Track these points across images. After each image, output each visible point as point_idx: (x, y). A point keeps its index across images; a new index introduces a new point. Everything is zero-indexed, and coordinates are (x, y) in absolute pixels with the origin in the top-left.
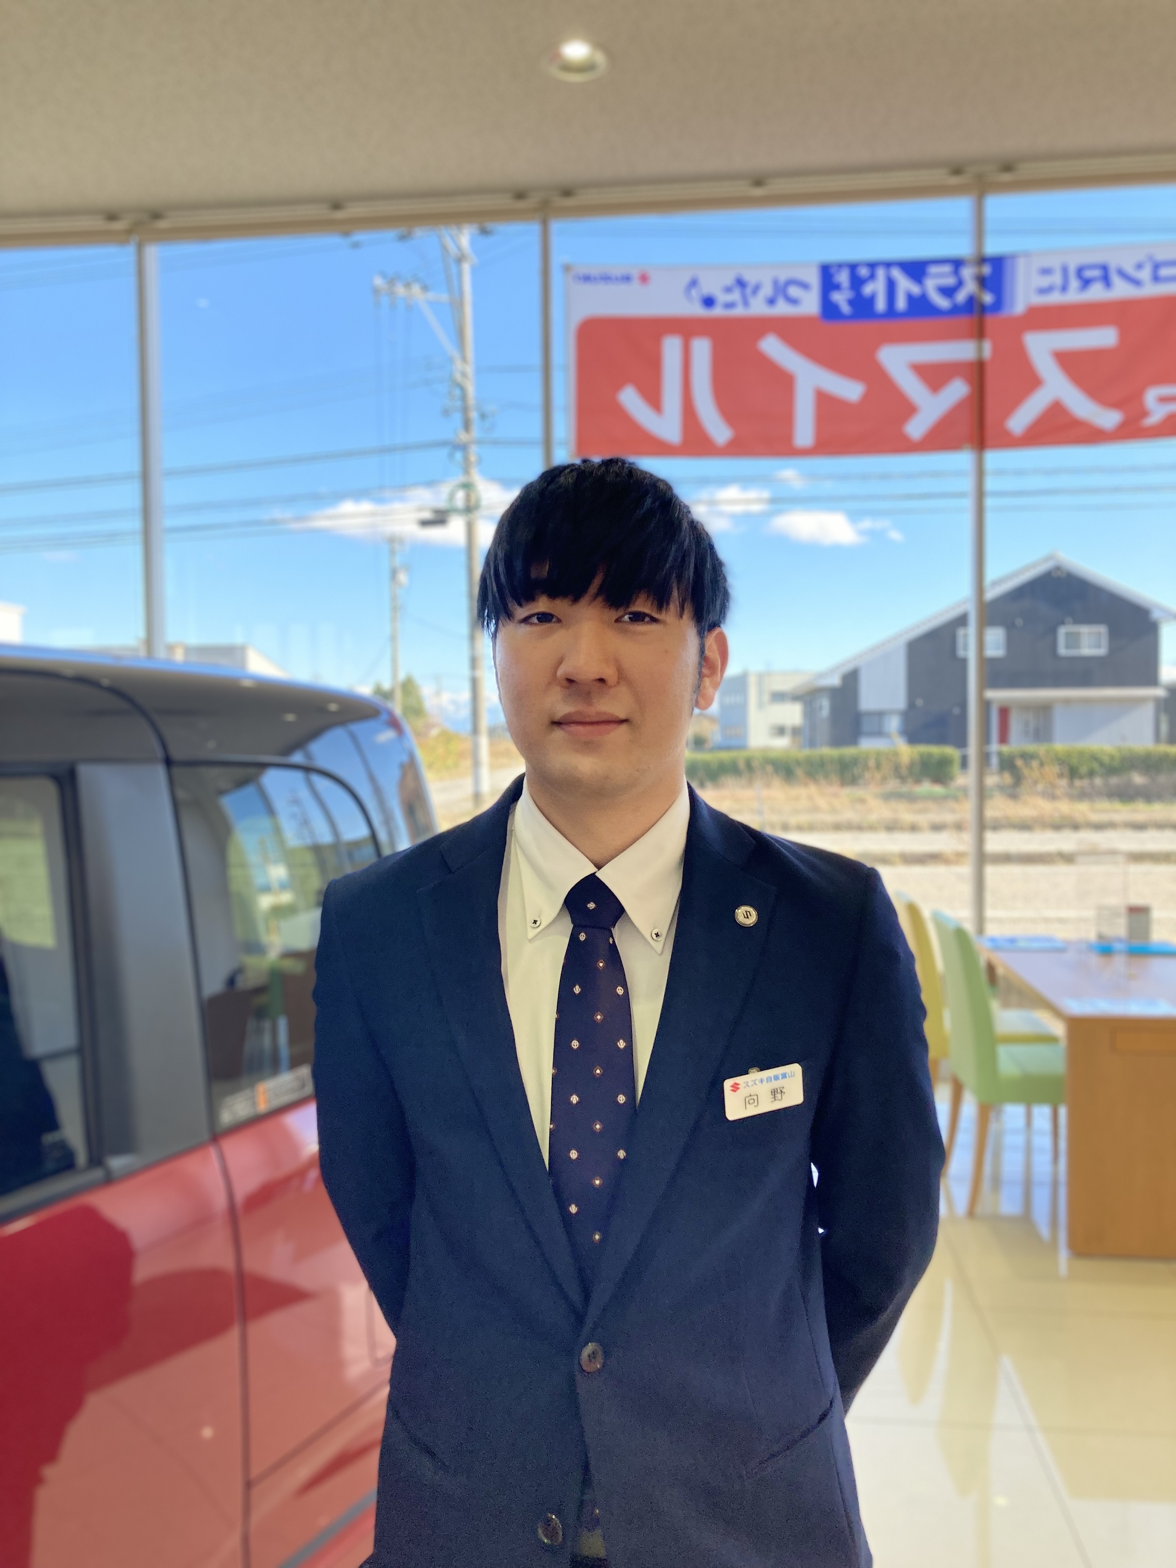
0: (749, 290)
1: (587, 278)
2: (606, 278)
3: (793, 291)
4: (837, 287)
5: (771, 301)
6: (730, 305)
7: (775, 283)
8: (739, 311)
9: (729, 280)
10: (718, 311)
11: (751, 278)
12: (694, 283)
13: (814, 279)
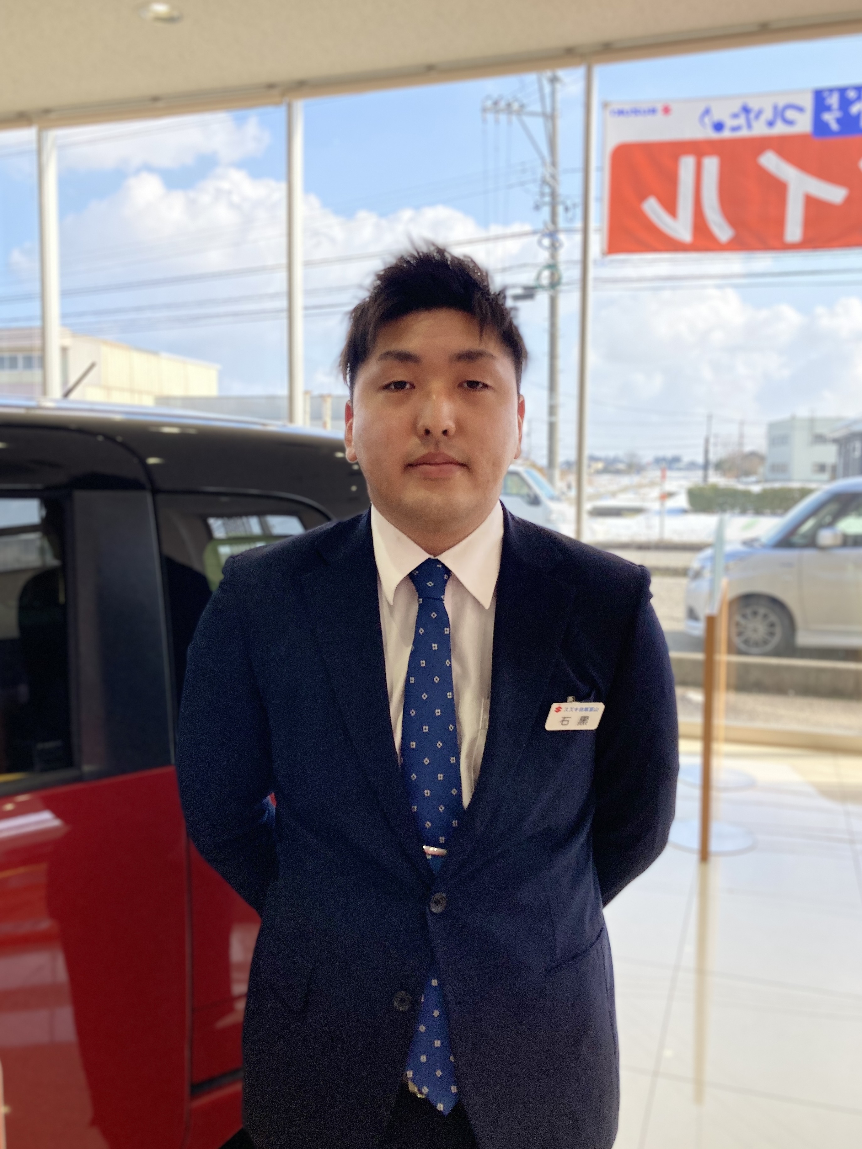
0: (752, 116)
1: (621, 112)
2: (636, 112)
3: (790, 114)
4: (828, 109)
5: (771, 124)
6: (735, 129)
7: (775, 108)
8: (744, 133)
9: (736, 107)
10: (726, 134)
11: (754, 105)
12: (707, 112)
13: (808, 102)
